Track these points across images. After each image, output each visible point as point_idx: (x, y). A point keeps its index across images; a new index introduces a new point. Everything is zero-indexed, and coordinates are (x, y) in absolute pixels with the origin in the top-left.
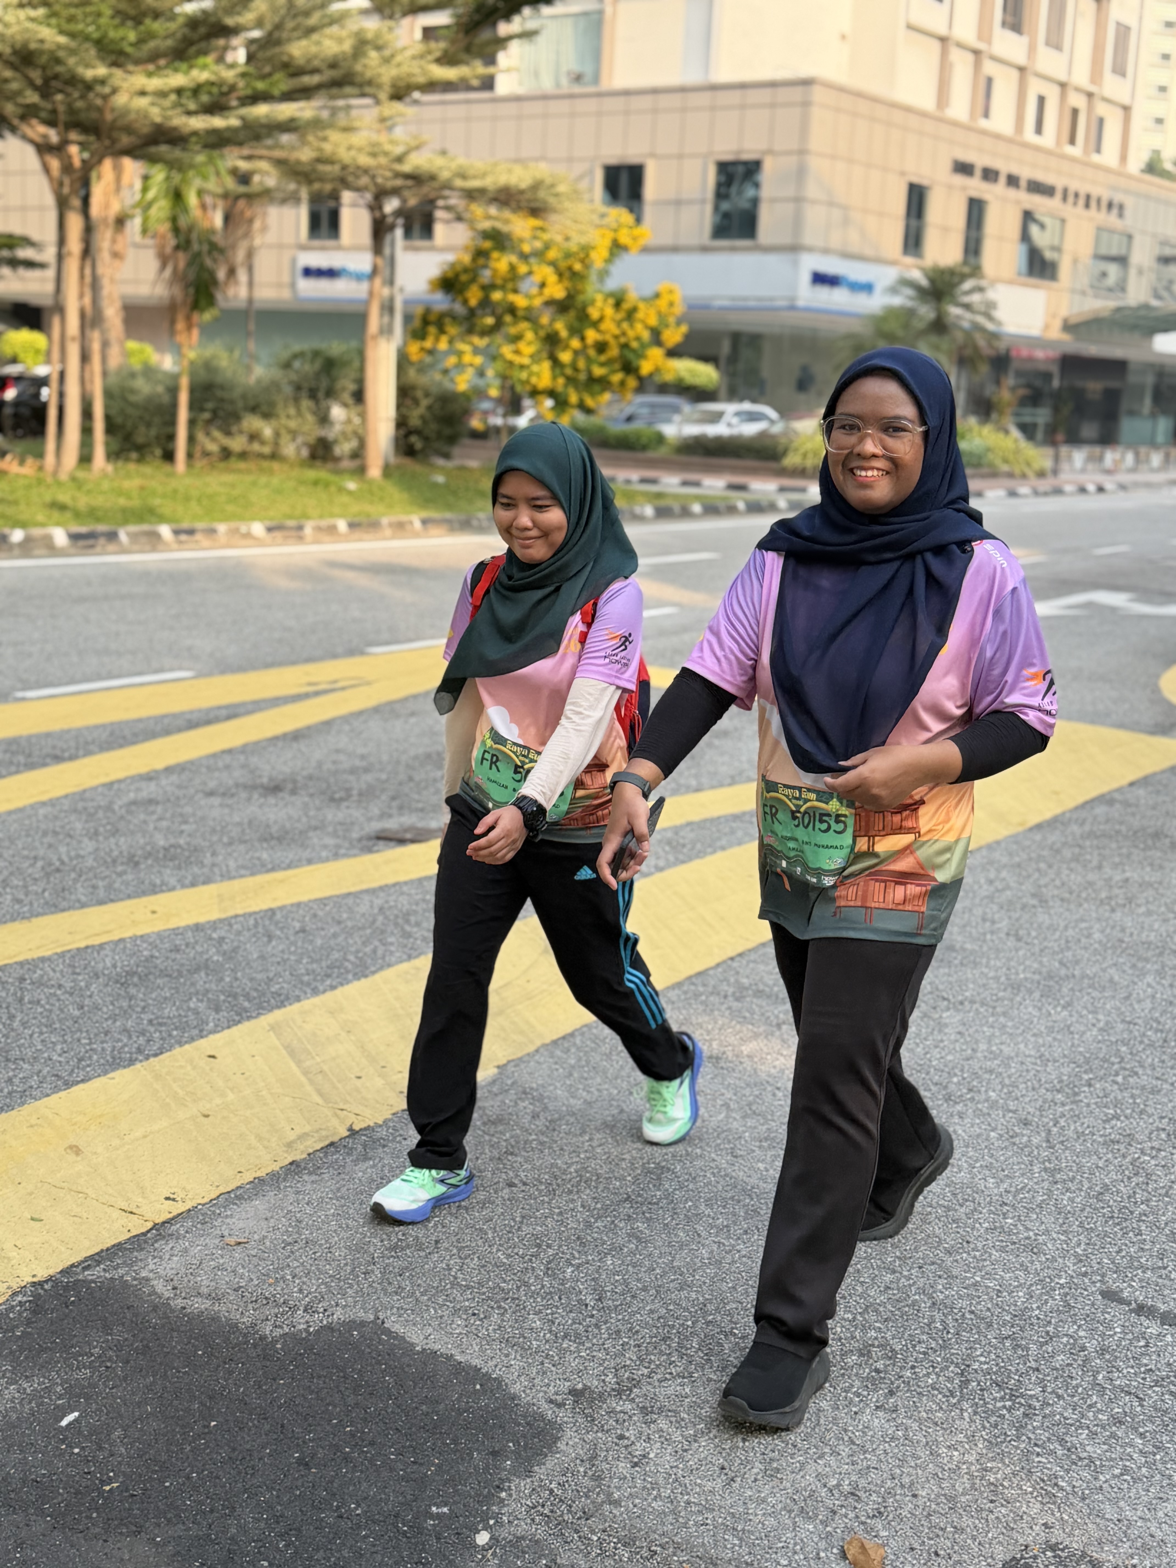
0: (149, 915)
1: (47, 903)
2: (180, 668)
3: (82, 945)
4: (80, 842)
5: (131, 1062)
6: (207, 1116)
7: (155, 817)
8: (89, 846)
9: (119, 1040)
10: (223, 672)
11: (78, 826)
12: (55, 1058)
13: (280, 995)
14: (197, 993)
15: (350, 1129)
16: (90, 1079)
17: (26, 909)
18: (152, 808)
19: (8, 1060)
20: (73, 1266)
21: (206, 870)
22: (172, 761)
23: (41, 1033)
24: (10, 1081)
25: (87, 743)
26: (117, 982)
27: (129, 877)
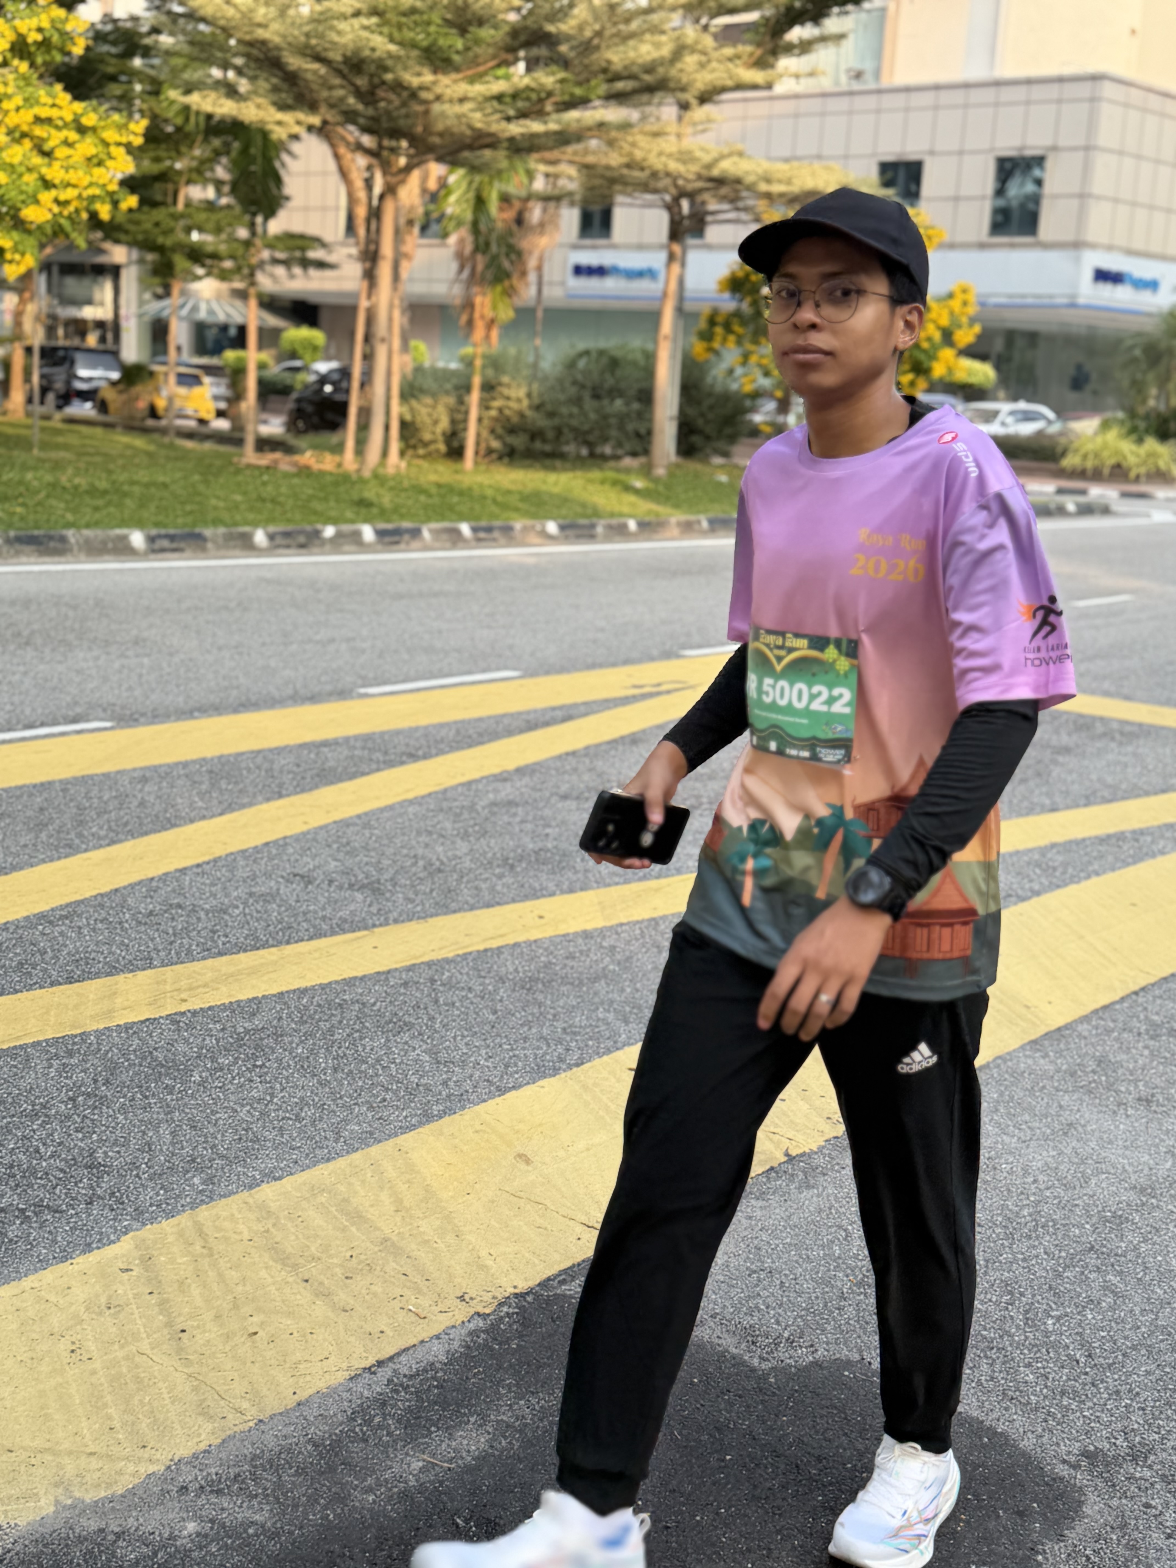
0: (537, 919)
1: (437, 904)
2: (506, 668)
3: (481, 947)
4: (453, 843)
5: (556, 1071)
7: (518, 819)
8: (463, 847)
9: (538, 1048)
10: (547, 673)
11: (448, 825)
12: (482, 1062)
14: (602, 1003)
15: (787, 1154)
16: (520, 1086)
17: (419, 908)
18: (513, 810)
19: (438, 1062)
20: (549, 1279)
21: (580, 875)
22: (521, 762)
23: (463, 1036)
24: (445, 1083)
25: (436, 741)
26: (523, 988)
27: (508, 880)
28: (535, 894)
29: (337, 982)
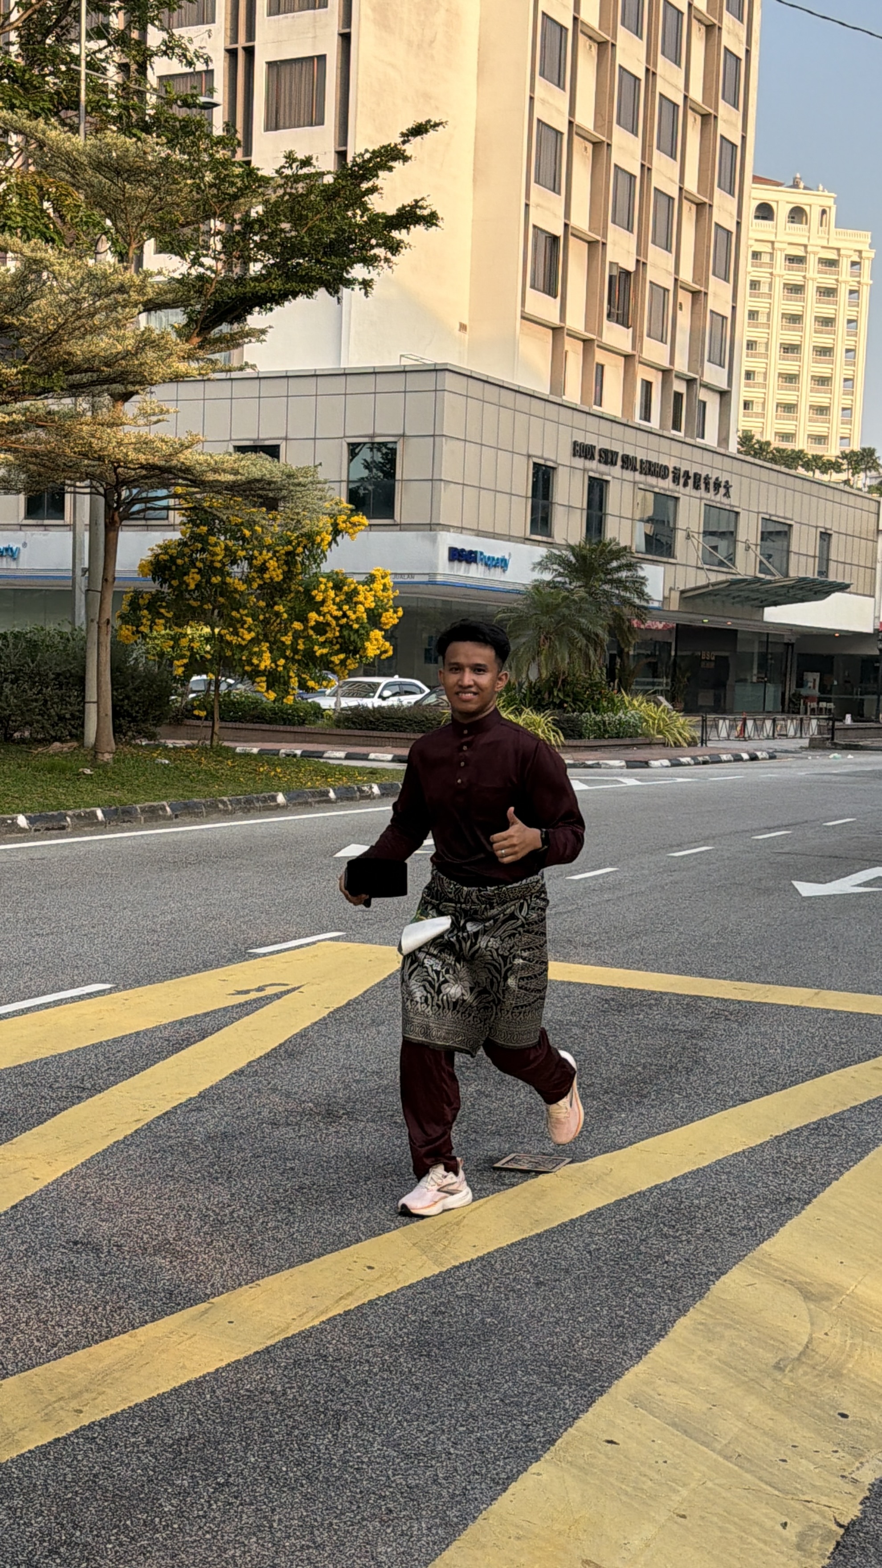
0: (368, 1271)
1: (251, 1262)
2: (93, 980)
3: (340, 1310)
5: (535, 1454)
6: (684, 1517)
8: (221, 1192)
9: (495, 1426)
10: (138, 983)
12: (452, 1450)
13: (599, 1362)
14: (514, 1364)
15: (841, 1526)
16: (515, 1475)
17: (237, 1270)
18: (236, 1144)
19: (408, 1456)
21: (368, 1215)
24: (435, 1481)
25: (93, 1070)
26: (420, 1354)
28: (340, 1242)
29: (224, 1369)
